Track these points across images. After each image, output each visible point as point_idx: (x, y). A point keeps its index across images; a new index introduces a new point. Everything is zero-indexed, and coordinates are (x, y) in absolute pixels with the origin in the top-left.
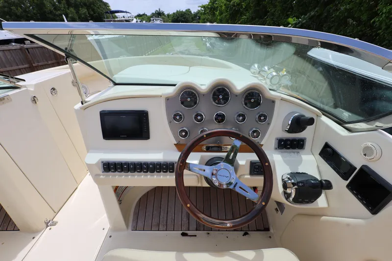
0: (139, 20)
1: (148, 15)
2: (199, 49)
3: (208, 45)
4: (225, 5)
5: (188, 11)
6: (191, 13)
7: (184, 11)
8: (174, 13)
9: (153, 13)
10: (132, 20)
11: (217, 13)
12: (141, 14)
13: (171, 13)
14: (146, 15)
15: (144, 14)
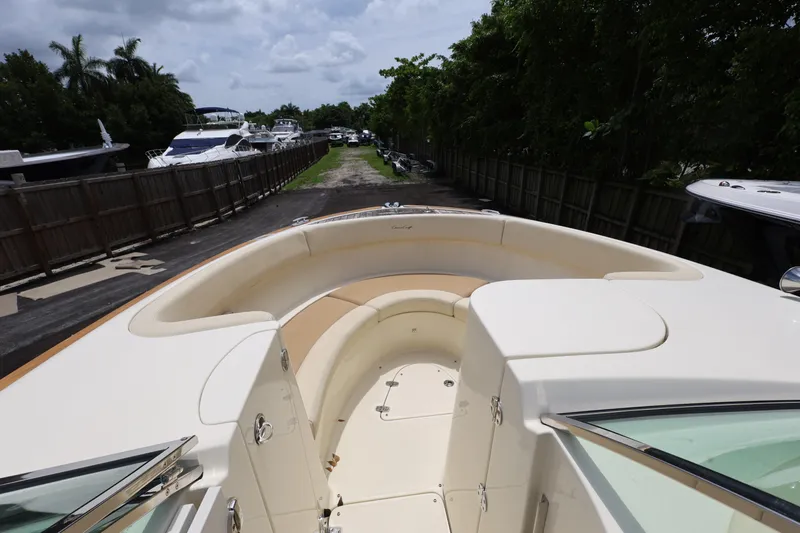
0: (253, 125)
1: (266, 113)
2: (380, 174)
3: (398, 165)
4: (427, 97)
5: (344, 105)
6: (350, 109)
7: (336, 105)
8: (317, 110)
9: (277, 111)
10: (242, 124)
11: (408, 109)
12: (253, 111)
13: (312, 109)
14: (263, 114)
15: (259, 113)
